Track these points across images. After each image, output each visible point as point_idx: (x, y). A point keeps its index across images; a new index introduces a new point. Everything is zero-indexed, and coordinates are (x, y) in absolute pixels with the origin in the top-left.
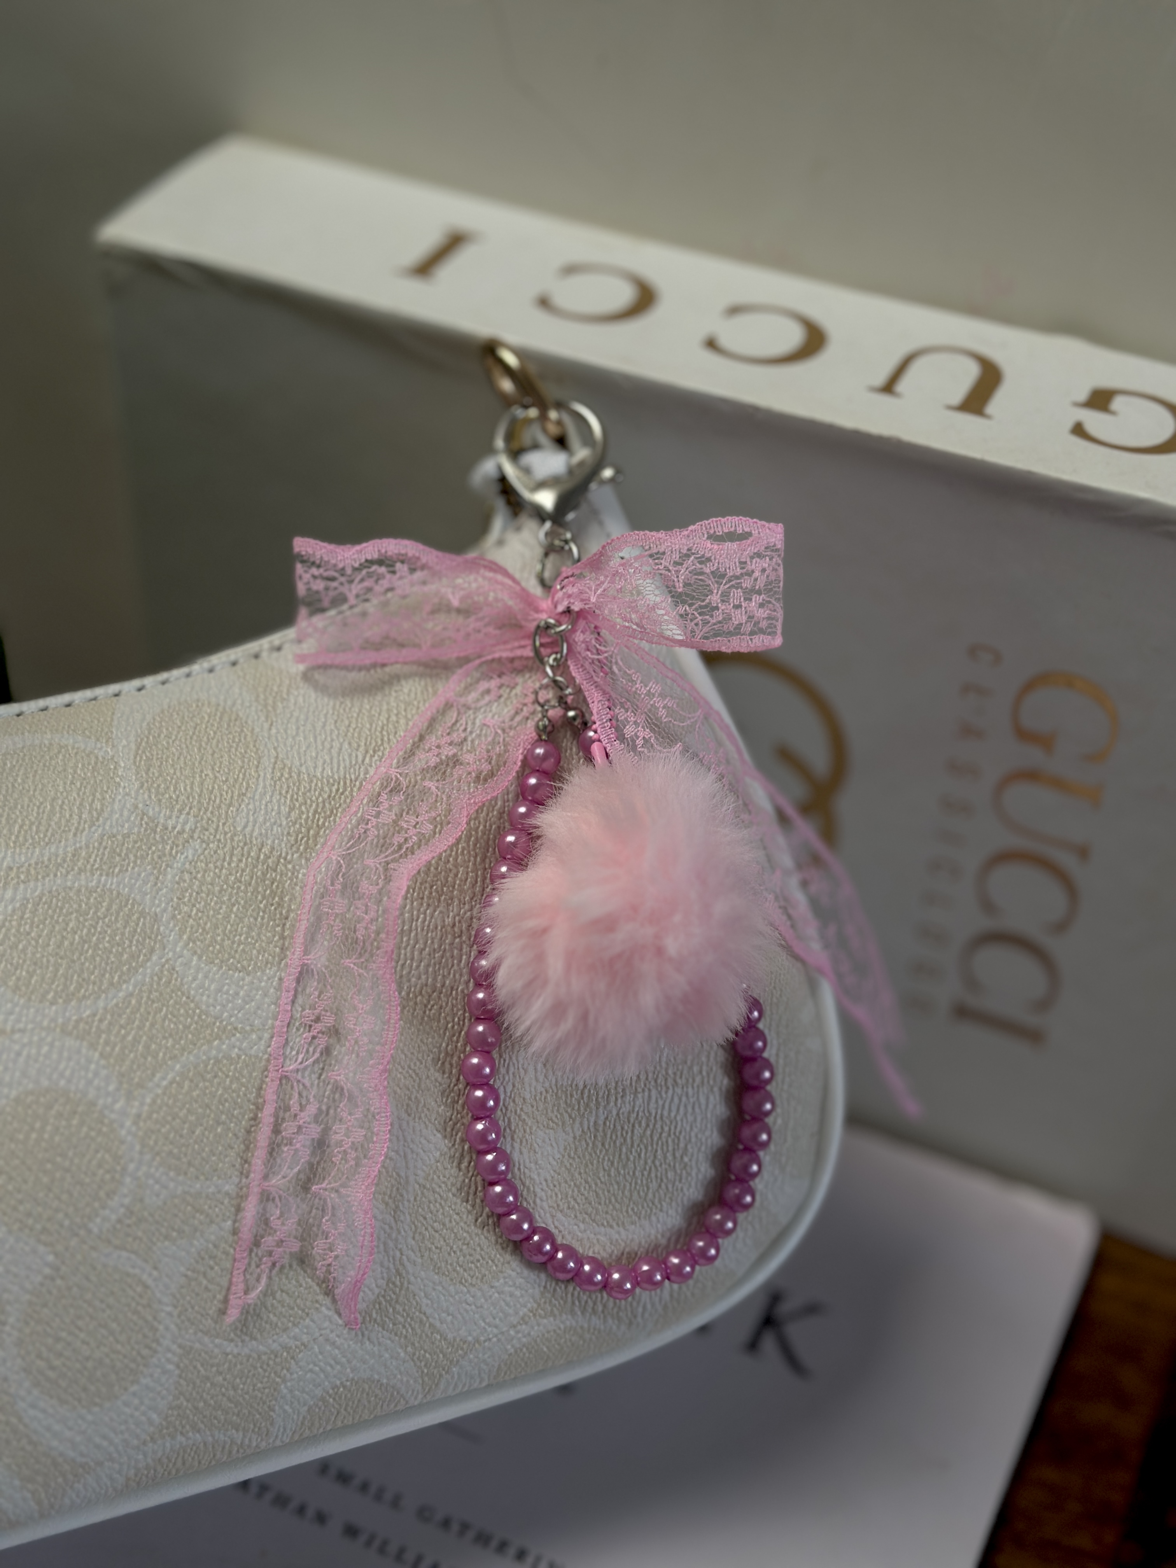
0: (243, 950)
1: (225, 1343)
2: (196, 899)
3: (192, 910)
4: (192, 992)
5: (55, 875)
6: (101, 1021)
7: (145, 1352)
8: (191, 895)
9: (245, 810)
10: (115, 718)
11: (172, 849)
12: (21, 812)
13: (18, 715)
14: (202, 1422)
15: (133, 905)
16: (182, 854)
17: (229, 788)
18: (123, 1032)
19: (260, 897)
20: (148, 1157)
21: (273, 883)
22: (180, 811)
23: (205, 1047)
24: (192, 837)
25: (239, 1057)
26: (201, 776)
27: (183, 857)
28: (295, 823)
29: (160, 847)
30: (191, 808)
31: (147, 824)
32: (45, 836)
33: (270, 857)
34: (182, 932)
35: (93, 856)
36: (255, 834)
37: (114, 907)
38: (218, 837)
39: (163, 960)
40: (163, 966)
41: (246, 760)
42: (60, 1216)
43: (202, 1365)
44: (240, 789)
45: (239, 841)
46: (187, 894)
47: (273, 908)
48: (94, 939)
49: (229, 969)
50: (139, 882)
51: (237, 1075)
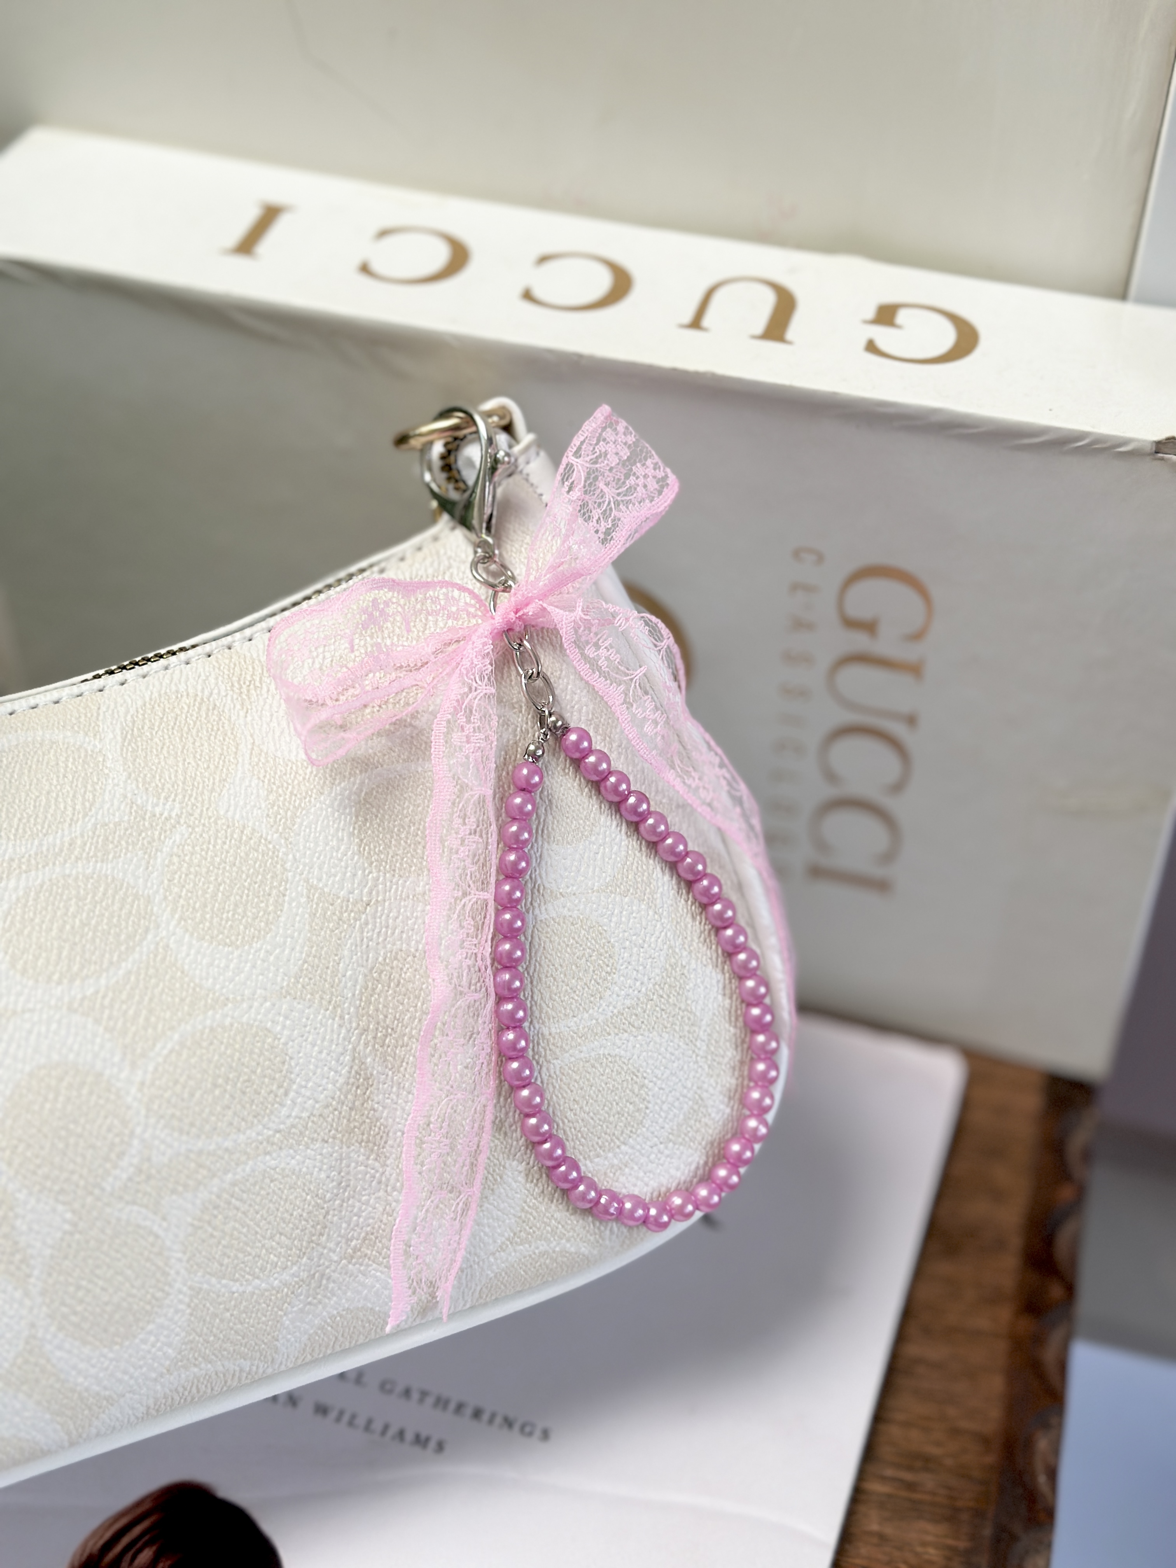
0: (231, 926)
1: (231, 1283)
2: (185, 881)
3: (181, 891)
4: (186, 967)
5: (54, 864)
6: (104, 997)
7: (159, 1295)
8: (180, 877)
9: (226, 795)
10: (101, 712)
11: (160, 834)
12: (19, 806)
13: (11, 714)
14: (214, 1354)
15: (127, 889)
16: (170, 838)
17: (210, 774)
18: (124, 1007)
19: (244, 876)
20: (152, 1121)
21: (255, 863)
22: (166, 799)
23: (200, 1018)
24: (179, 823)
25: (232, 1025)
26: (184, 764)
27: (171, 841)
28: (273, 806)
29: (149, 833)
30: (176, 795)
31: (136, 812)
32: (43, 828)
33: (251, 839)
34: (174, 911)
35: (88, 844)
36: (237, 816)
37: (110, 892)
38: (202, 821)
39: (158, 939)
40: (157, 944)
41: (225, 748)
42: (75, 1177)
43: (211, 1304)
44: (221, 776)
45: (223, 824)
46: (177, 876)
47: (256, 886)
48: (93, 922)
49: (219, 944)
50: (132, 867)
51: (231, 1041)
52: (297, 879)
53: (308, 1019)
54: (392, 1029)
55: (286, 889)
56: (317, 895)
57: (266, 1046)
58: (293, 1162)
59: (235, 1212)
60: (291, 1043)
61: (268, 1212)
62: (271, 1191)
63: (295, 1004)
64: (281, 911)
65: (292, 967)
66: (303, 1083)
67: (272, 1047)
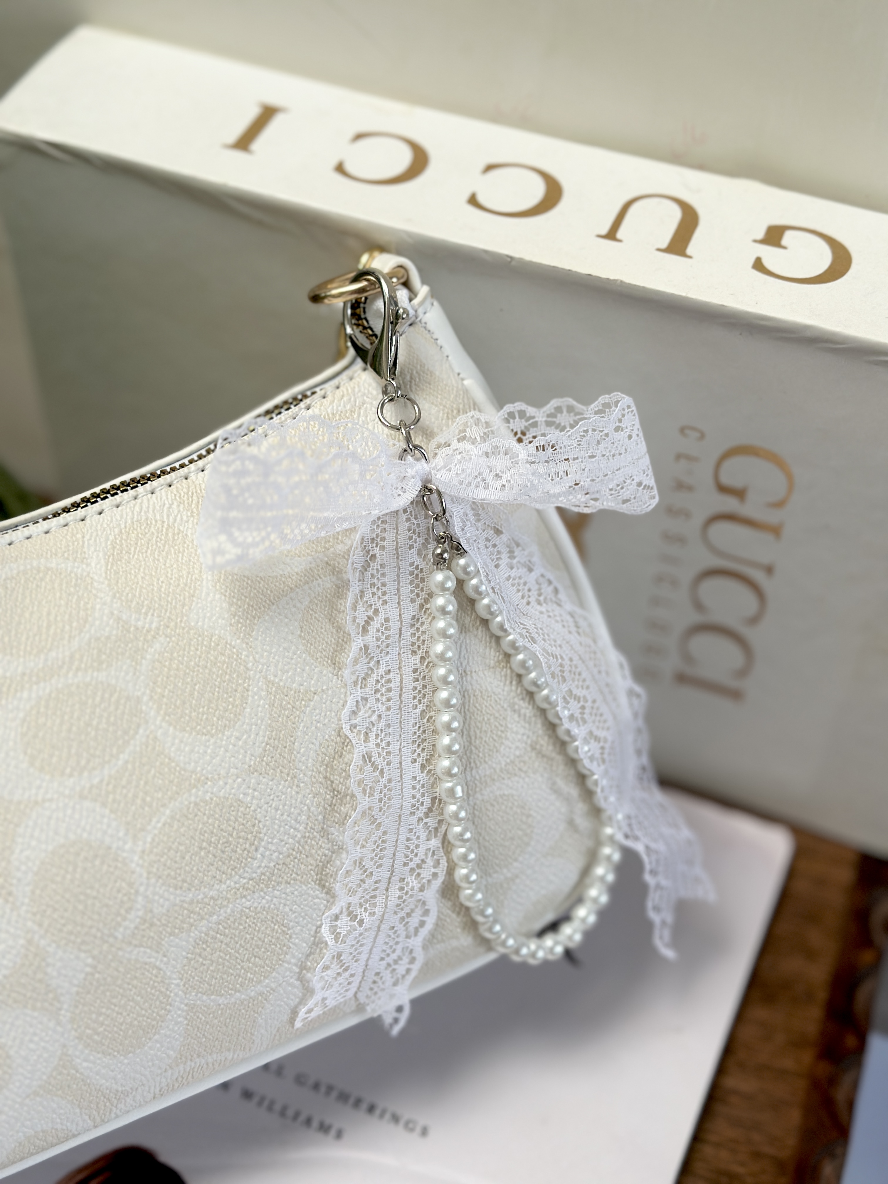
0: (207, 719)
1: (218, 998)
2: (167, 683)
3: (164, 691)
4: (172, 754)
5: (59, 675)
6: (108, 784)
7: (162, 1013)
8: (162, 680)
9: (196, 609)
10: (85, 539)
11: (144, 644)
13: (10, 544)
14: (205, 1051)
15: (120, 693)
16: (152, 647)
17: (181, 591)
18: (125, 791)
19: (214, 677)
20: (153, 881)
21: (223, 665)
22: (146, 614)
23: (186, 796)
24: (158, 634)
26: (158, 584)
27: (153, 649)
29: (134, 644)
30: (154, 610)
31: (123, 626)
32: (47, 644)
33: (218, 645)
34: (159, 708)
35: (85, 657)
36: (206, 627)
37: (106, 695)
38: (177, 631)
39: (148, 732)
40: (148, 737)
42: (94, 931)
43: (203, 1015)
44: (189, 592)
45: (194, 634)
46: (159, 679)
47: (225, 684)
48: (95, 723)
49: (198, 734)
50: (123, 674)
51: (211, 812)
52: (257, 677)
53: (271, 789)
54: (338, 792)
55: (249, 685)
56: (274, 689)
57: (240, 814)
58: (264, 901)
59: (219, 944)
60: (259, 810)
61: (245, 941)
62: (247, 925)
63: (261, 778)
64: (246, 703)
65: (257, 749)
66: (270, 840)
67: (244, 814)
